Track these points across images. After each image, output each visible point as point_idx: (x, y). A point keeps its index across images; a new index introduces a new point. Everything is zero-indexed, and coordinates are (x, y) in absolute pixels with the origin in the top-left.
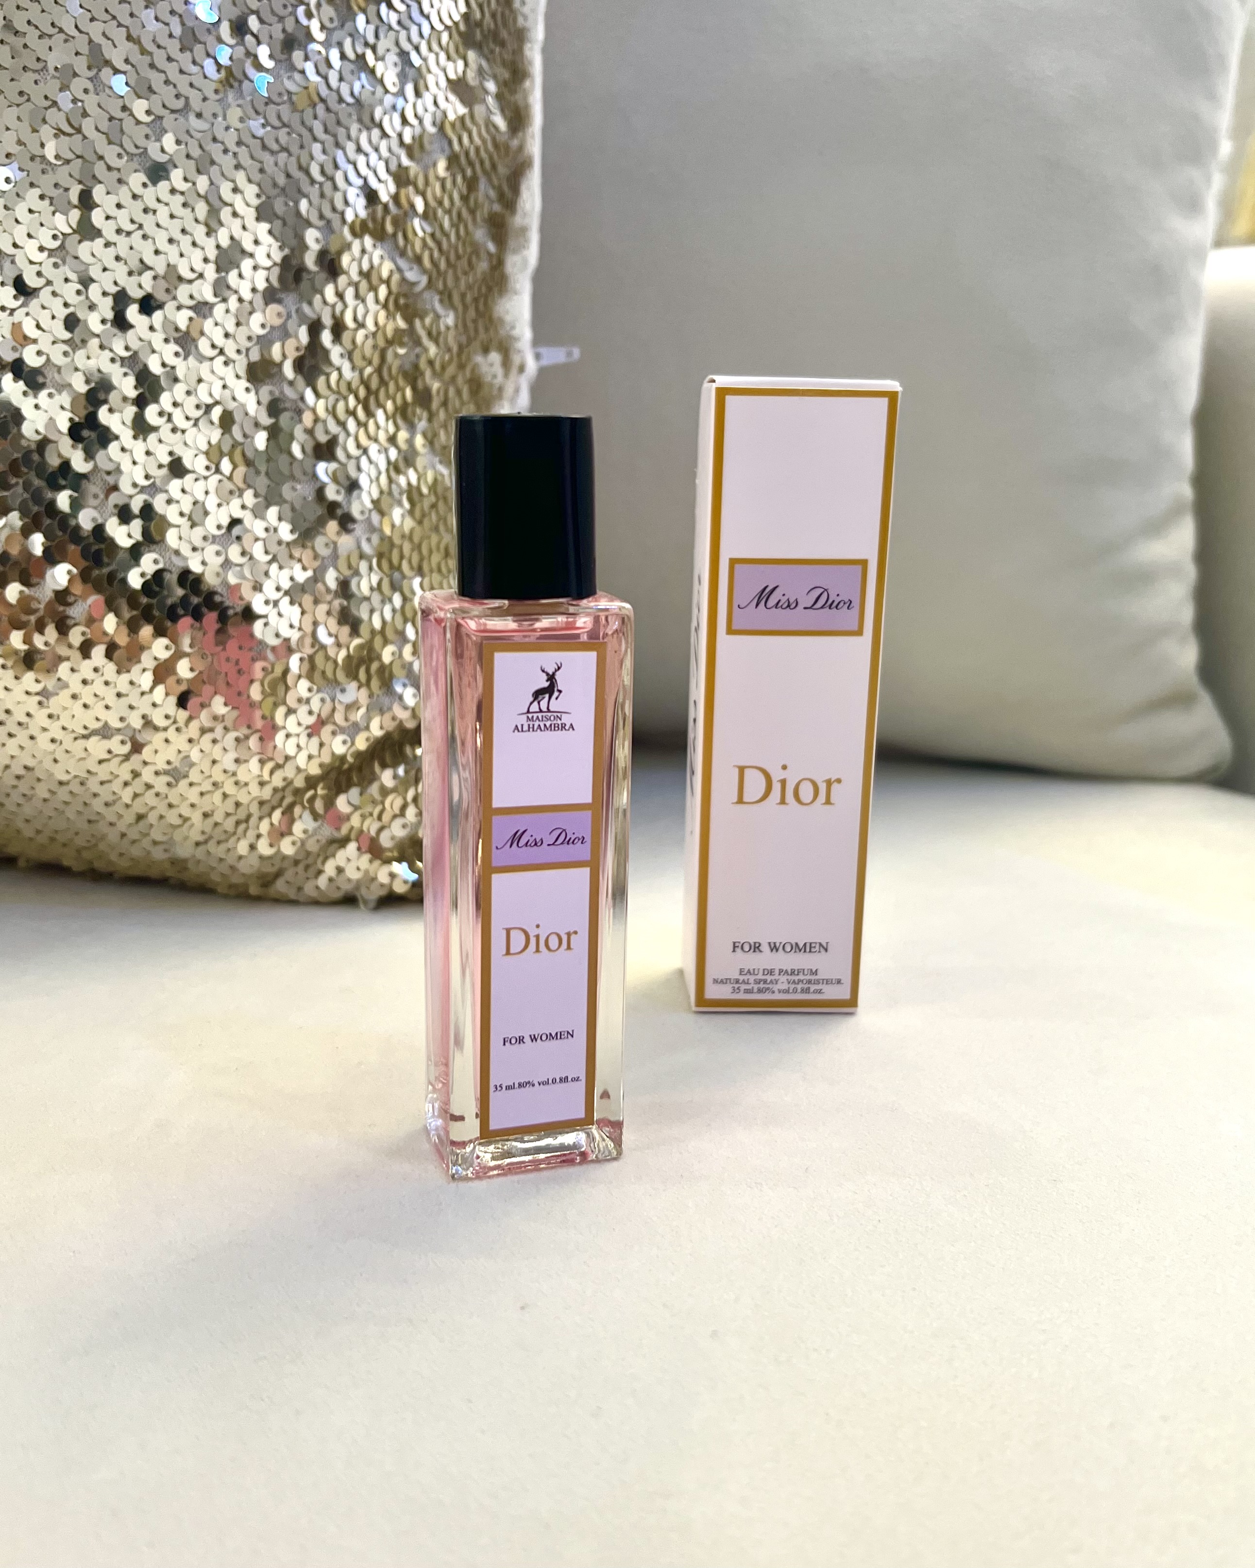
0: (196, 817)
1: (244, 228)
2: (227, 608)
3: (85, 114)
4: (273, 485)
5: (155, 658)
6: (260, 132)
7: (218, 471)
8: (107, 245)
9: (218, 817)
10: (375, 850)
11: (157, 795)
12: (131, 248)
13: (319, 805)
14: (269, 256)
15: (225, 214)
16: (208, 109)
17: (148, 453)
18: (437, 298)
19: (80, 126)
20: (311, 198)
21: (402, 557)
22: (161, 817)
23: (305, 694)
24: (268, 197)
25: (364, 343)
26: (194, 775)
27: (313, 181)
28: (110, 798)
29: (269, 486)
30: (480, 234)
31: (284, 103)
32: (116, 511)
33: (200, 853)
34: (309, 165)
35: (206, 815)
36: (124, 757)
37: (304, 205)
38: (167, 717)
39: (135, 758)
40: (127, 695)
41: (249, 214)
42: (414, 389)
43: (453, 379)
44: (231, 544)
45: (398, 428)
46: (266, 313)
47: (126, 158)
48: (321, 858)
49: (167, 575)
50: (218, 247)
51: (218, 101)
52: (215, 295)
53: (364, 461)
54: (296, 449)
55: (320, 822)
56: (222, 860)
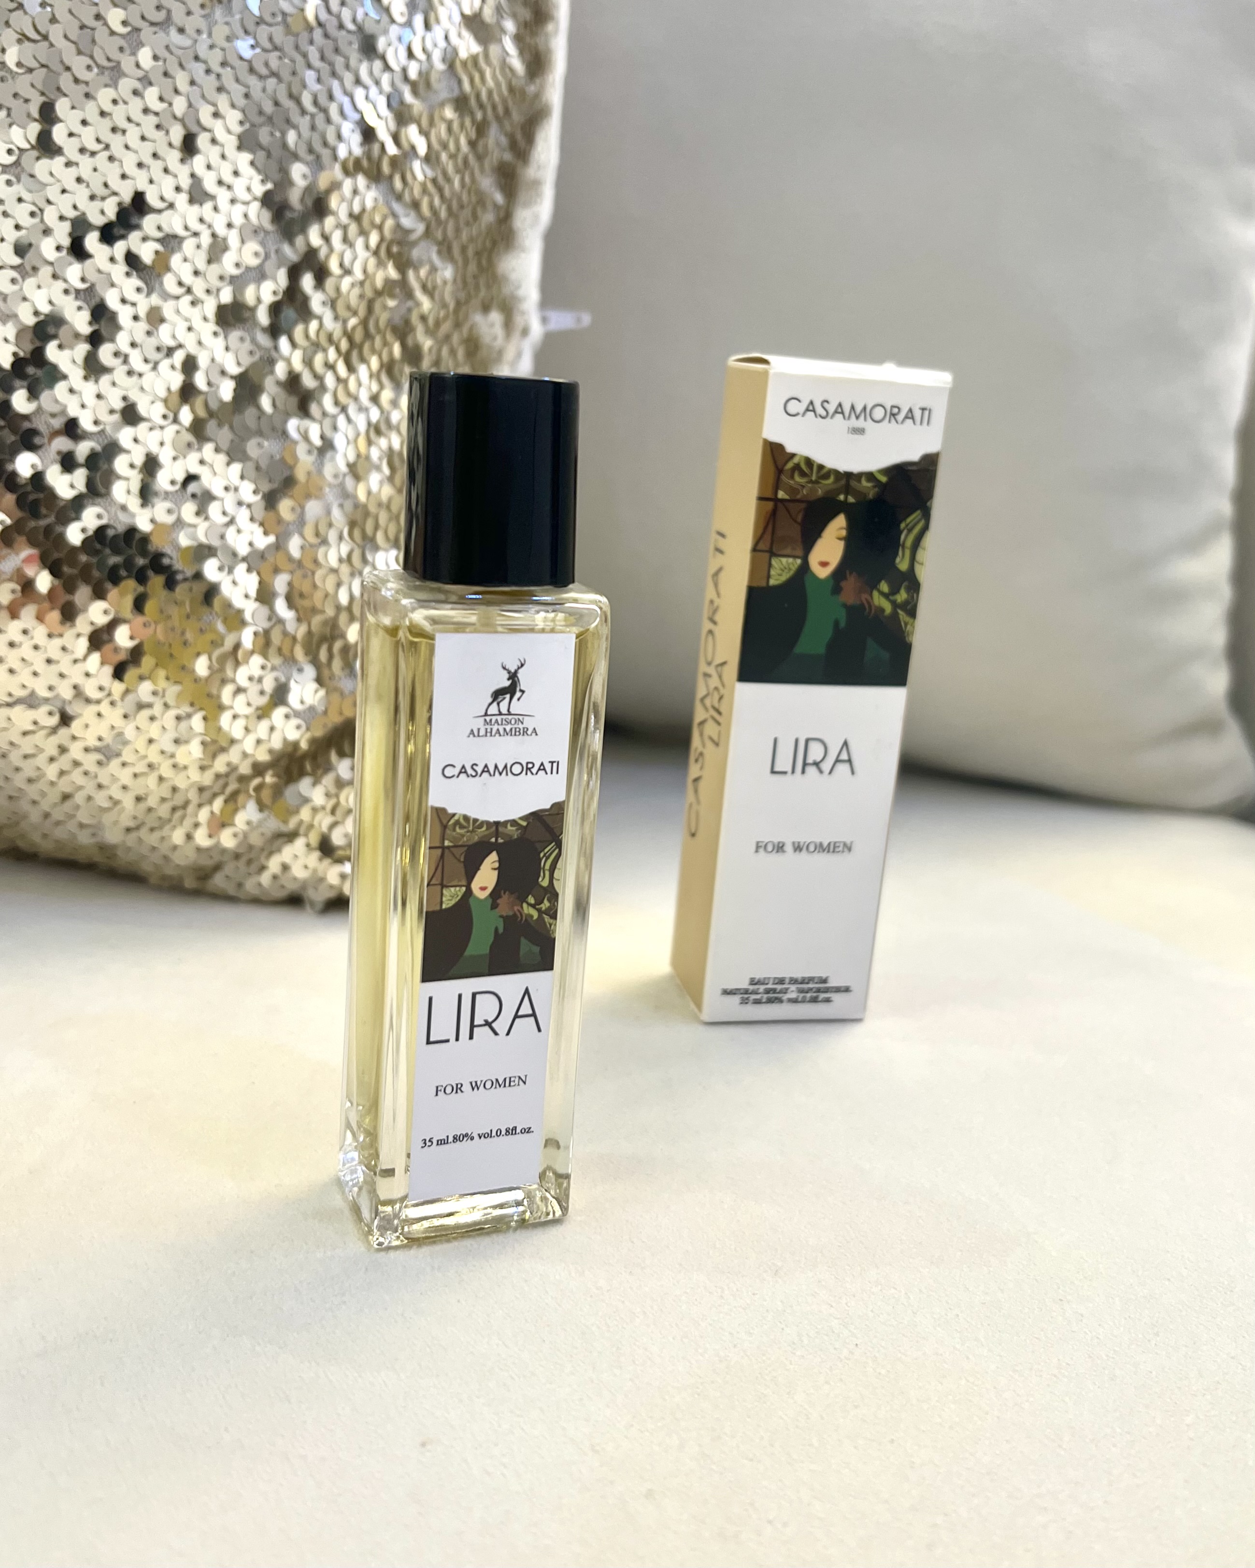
0: (128, 801)
1: (223, 157)
2: (176, 572)
3: (53, 20)
4: (236, 439)
5: (92, 623)
6: (247, 54)
7: (176, 420)
8: (68, 164)
9: (152, 802)
10: (325, 847)
11: (86, 773)
12: (95, 170)
13: (266, 794)
14: (249, 189)
15: (202, 141)
16: (191, 24)
17: (99, 396)
18: (435, 249)
19: (48, 32)
20: (301, 129)
21: (376, 527)
22: (89, 798)
23: (257, 672)
24: (253, 125)
25: (349, 291)
26: (127, 755)
27: (303, 112)
28: (33, 774)
29: (232, 441)
30: (487, 183)
31: (277, 24)
32: (58, 458)
33: (130, 839)
34: (301, 94)
35: (139, 799)
36: (51, 730)
37: (291, 137)
38: (101, 688)
39: (64, 731)
40: (58, 662)
41: (230, 142)
42: (404, 345)
43: (447, 338)
44: (185, 502)
45: (382, 387)
46: (242, 251)
47: (96, 70)
48: (265, 853)
49: (110, 533)
50: (193, 175)
51: (204, 16)
52: (186, 228)
53: (341, 420)
54: (265, 402)
55: (265, 813)
56: (153, 849)
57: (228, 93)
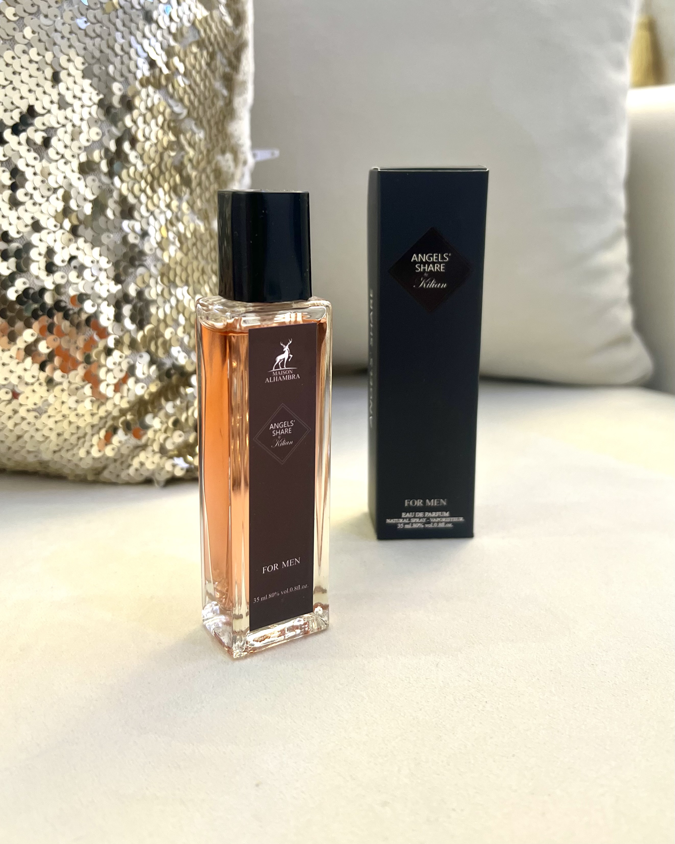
0: (53, 436)
1: (75, 83)
2: (69, 310)
4: (95, 235)
5: (26, 342)
6: (83, 26)
7: (61, 227)
9: (66, 435)
10: (163, 451)
11: (29, 423)
12: (6, 95)
14: (90, 99)
15: (63, 75)
16: (51, 12)
17: (19, 218)
18: (193, 123)
20: (116, 64)
21: (175, 275)
22: (32, 437)
23: (118, 360)
24: (89, 64)
25: (149, 150)
26: (51, 411)
27: (116, 55)
29: (93, 236)
30: (218, 85)
31: (98, 9)
33: (56, 457)
34: (114, 46)
35: (59, 435)
36: (8, 402)
37: (111, 69)
38: (33, 377)
39: (15, 402)
40: (8, 364)
41: (78, 75)
42: (181, 176)
43: (204, 170)
44: (71, 271)
45: (171, 199)
46: (90, 133)
48: (130, 457)
49: (31, 291)
50: (59, 94)
51: (58, 8)
52: (58, 123)
53: (151, 219)
54: (109, 213)
55: (129, 435)
56: (69, 461)
57: (75, 48)
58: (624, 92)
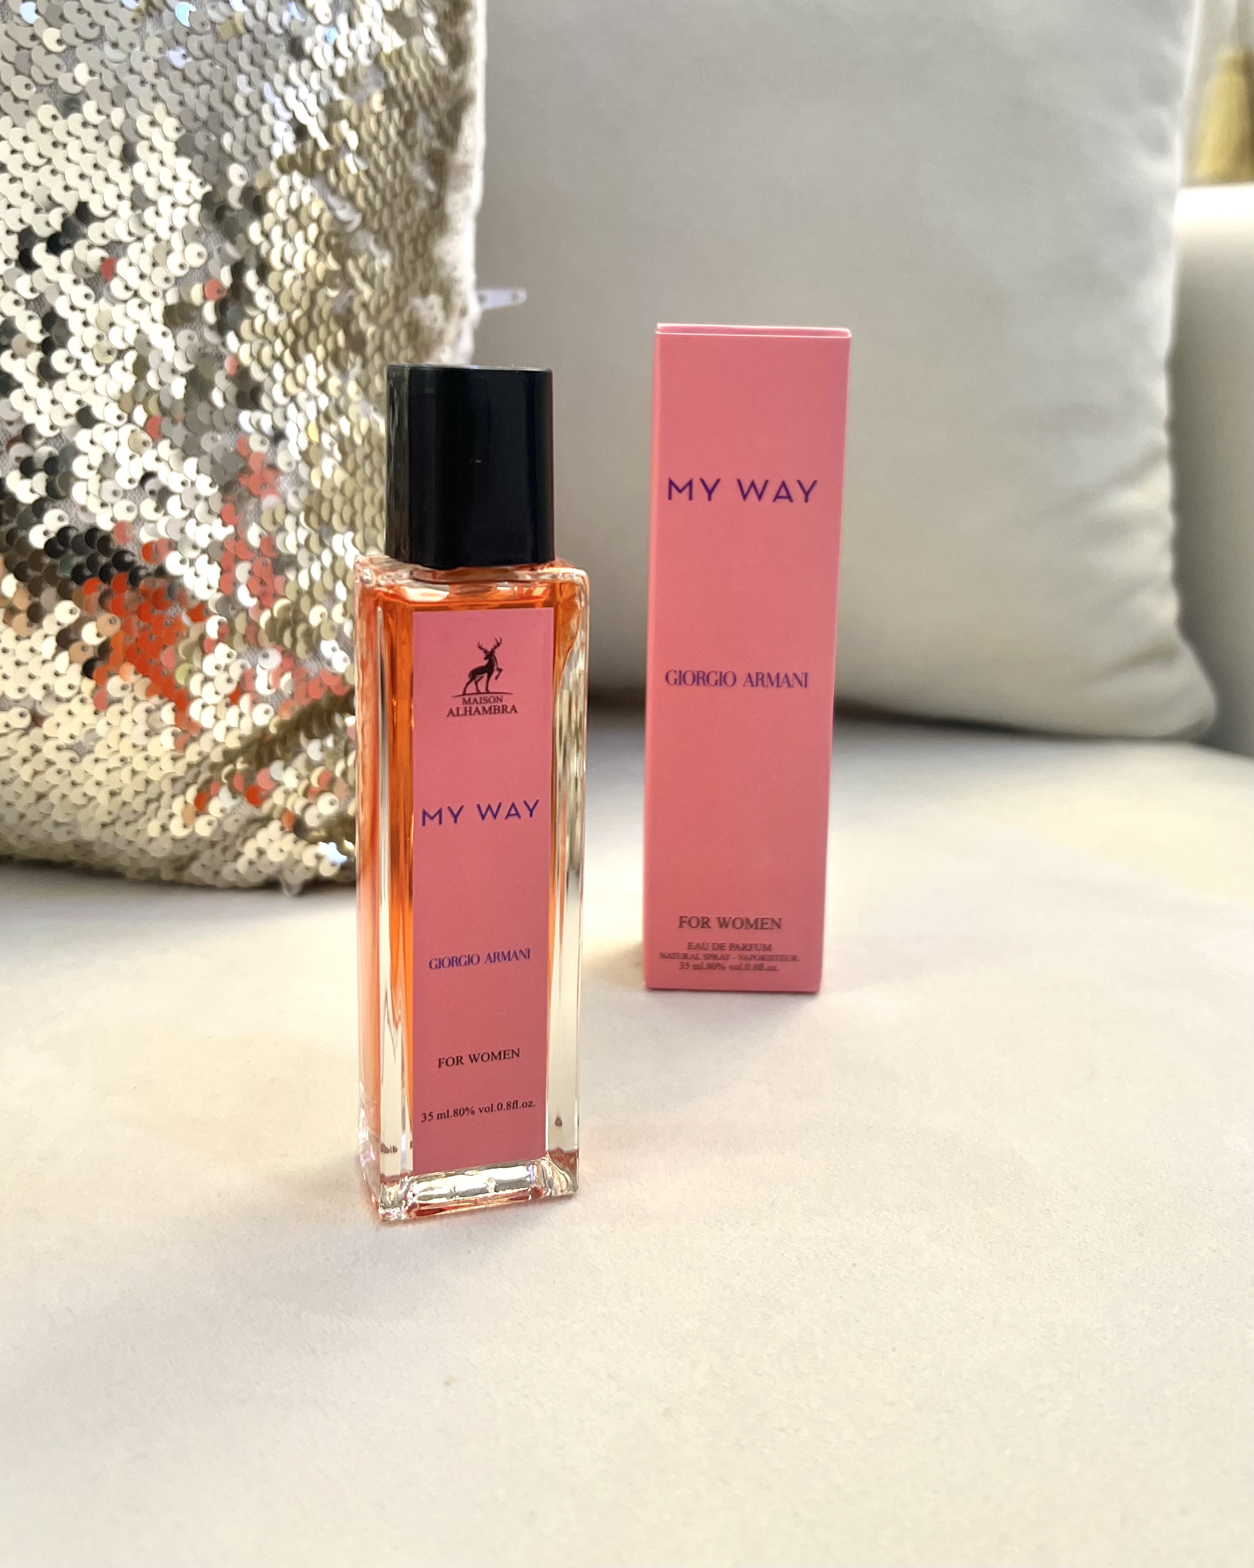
0: (102, 797)
1: (162, 163)
2: (139, 568)
4: (190, 434)
5: (59, 624)
6: (179, 63)
7: (130, 421)
8: (13, 180)
9: (126, 796)
10: (298, 828)
11: (59, 772)
12: (39, 184)
13: (238, 782)
14: (188, 193)
15: (141, 149)
16: (123, 39)
17: (54, 402)
18: (372, 238)
20: (235, 130)
21: (332, 511)
22: (64, 796)
23: (223, 661)
24: (189, 131)
25: (291, 285)
26: (100, 751)
27: (237, 115)
28: (7, 777)
29: (186, 437)
30: (418, 171)
31: (206, 33)
32: (18, 464)
33: (107, 835)
34: (233, 98)
35: (113, 794)
36: (23, 731)
37: (227, 140)
38: (70, 687)
39: (35, 732)
40: (27, 664)
41: (168, 149)
42: (347, 333)
43: (389, 323)
44: (144, 499)
45: (328, 375)
46: (186, 251)
47: (34, 89)
48: (241, 839)
49: (72, 534)
50: (133, 183)
51: (137, 30)
52: (130, 234)
53: (291, 410)
54: (217, 397)
55: (239, 800)
56: (130, 842)
57: (164, 102)
58: (1169, 196)
